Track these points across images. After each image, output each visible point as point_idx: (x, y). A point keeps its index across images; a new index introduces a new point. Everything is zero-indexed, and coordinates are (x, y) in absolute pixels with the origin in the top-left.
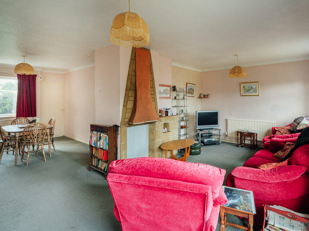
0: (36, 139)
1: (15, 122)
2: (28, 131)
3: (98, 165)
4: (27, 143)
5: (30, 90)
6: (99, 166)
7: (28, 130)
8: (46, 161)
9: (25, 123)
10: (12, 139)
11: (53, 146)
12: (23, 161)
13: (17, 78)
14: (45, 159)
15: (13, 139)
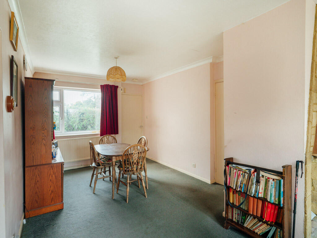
0: (135, 166)
1: (102, 141)
2: (128, 155)
3: (244, 223)
4: (126, 171)
5: (112, 105)
6: (245, 225)
7: (127, 153)
8: (146, 197)
9: (113, 142)
10: (106, 162)
11: (145, 171)
12: (119, 192)
13: (100, 90)
14: (146, 193)
15: (106, 164)
